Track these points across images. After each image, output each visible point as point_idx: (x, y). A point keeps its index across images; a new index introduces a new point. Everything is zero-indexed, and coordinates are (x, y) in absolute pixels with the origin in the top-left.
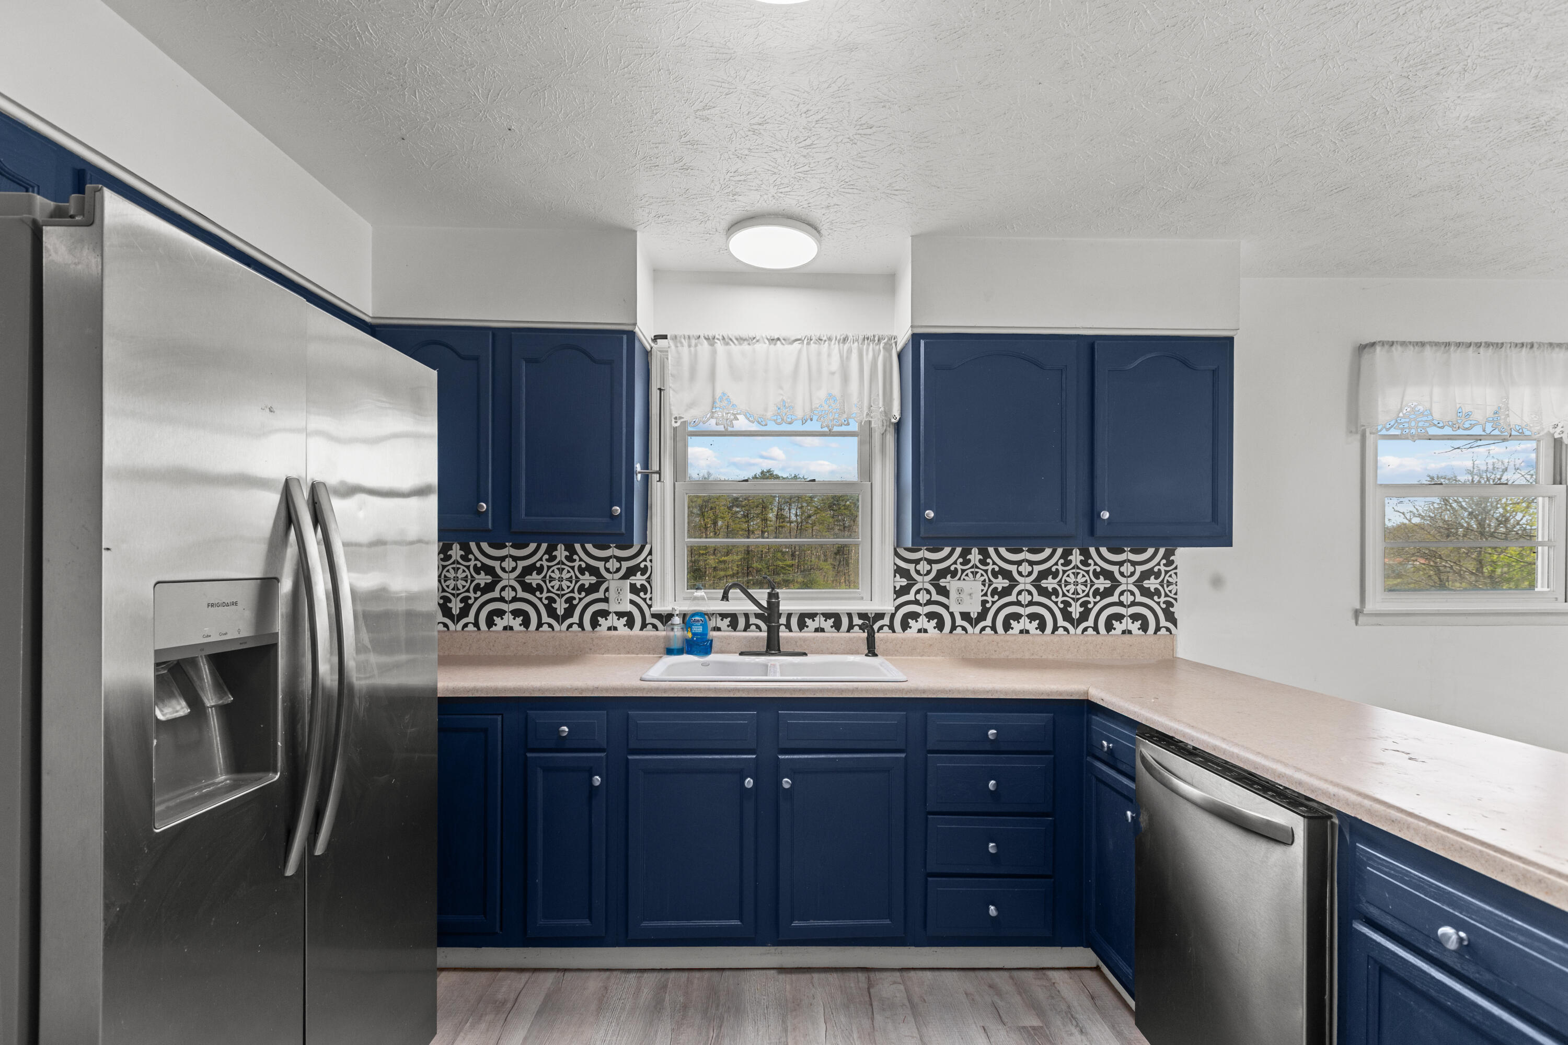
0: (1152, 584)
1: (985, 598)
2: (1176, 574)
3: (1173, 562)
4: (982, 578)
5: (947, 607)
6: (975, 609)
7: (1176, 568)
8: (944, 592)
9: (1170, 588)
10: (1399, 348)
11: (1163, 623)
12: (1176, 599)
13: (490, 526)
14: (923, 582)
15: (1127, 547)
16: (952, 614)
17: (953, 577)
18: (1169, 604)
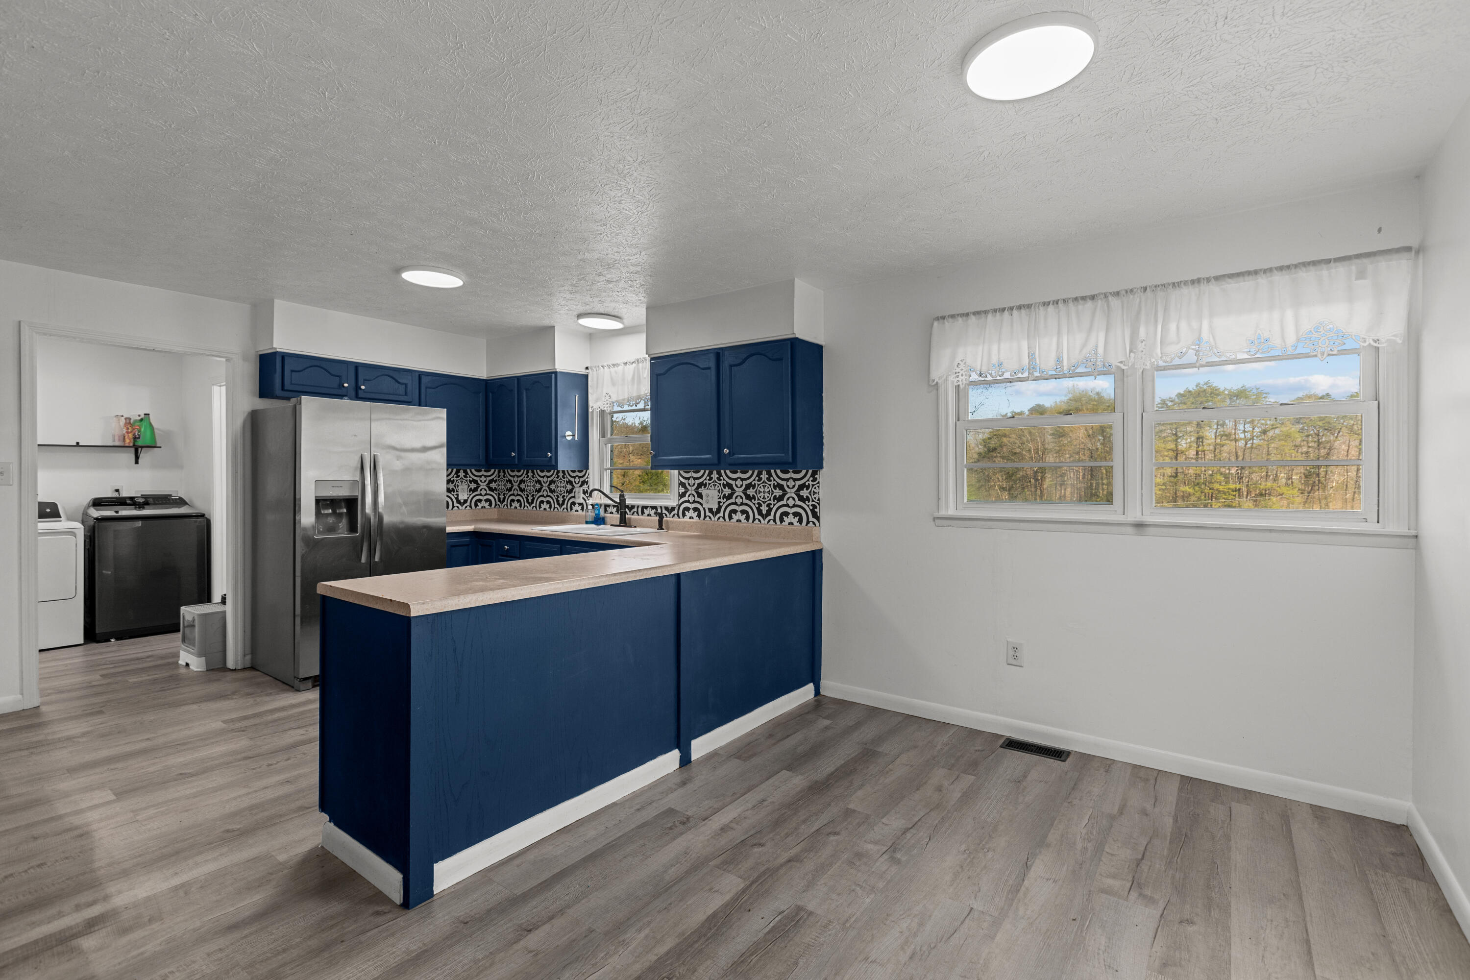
0: (804, 493)
1: (719, 500)
2: (818, 487)
3: (816, 479)
4: (718, 489)
5: (701, 504)
6: (715, 507)
7: (818, 483)
8: (700, 496)
9: (815, 496)
10: (950, 320)
11: (811, 519)
12: (819, 504)
13: (516, 462)
14: (692, 490)
15: (791, 469)
16: (704, 509)
17: (705, 487)
18: (814, 507)
